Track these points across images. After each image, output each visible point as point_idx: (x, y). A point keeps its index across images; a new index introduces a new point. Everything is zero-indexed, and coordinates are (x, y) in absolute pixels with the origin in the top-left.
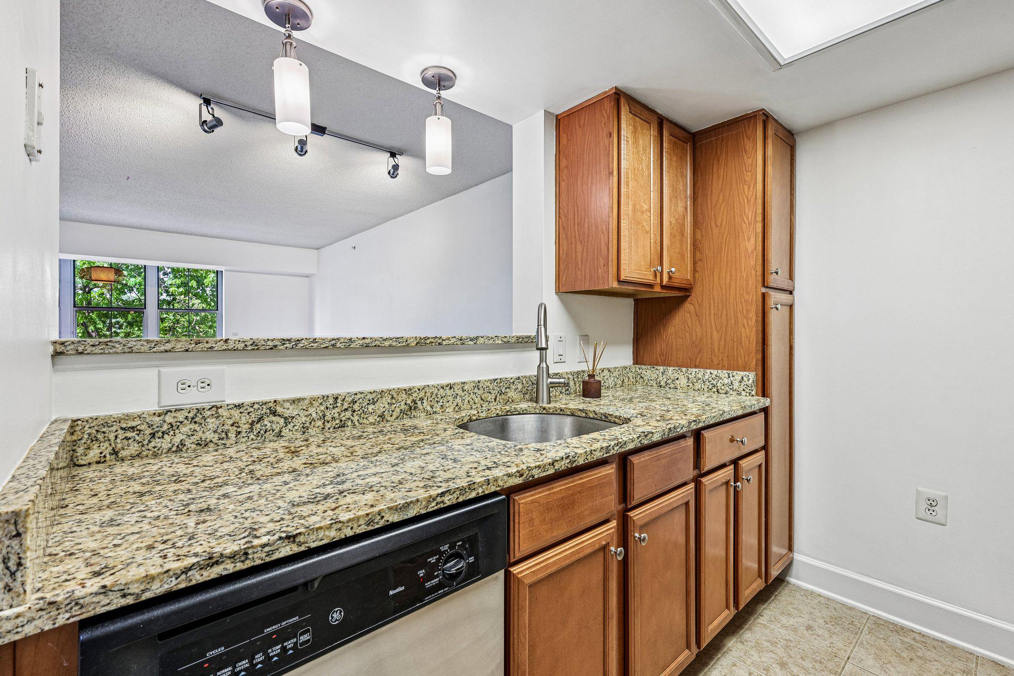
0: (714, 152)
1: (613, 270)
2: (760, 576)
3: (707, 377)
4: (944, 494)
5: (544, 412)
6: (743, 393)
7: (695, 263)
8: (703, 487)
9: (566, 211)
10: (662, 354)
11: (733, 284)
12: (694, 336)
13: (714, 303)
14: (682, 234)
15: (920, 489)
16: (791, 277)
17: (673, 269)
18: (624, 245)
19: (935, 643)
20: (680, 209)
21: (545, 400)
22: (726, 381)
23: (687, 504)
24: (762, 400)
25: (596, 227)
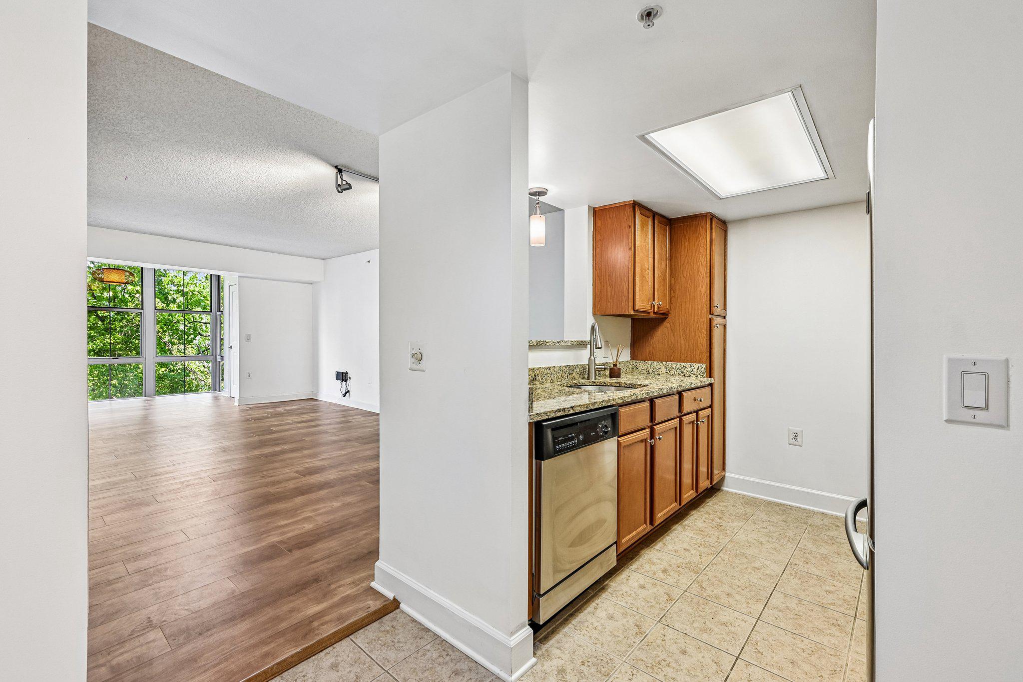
0: (682, 233)
1: (631, 304)
2: (708, 479)
3: (678, 367)
4: (801, 429)
5: (594, 384)
6: (699, 376)
7: (671, 298)
8: (682, 422)
9: (600, 266)
10: (649, 352)
11: (693, 313)
12: (670, 343)
13: (682, 323)
14: (664, 280)
15: (790, 428)
16: (725, 308)
17: (661, 303)
18: (637, 290)
19: (795, 508)
20: (664, 266)
21: (593, 378)
22: (689, 369)
23: (676, 428)
24: (710, 379)
25: (621, 278)
